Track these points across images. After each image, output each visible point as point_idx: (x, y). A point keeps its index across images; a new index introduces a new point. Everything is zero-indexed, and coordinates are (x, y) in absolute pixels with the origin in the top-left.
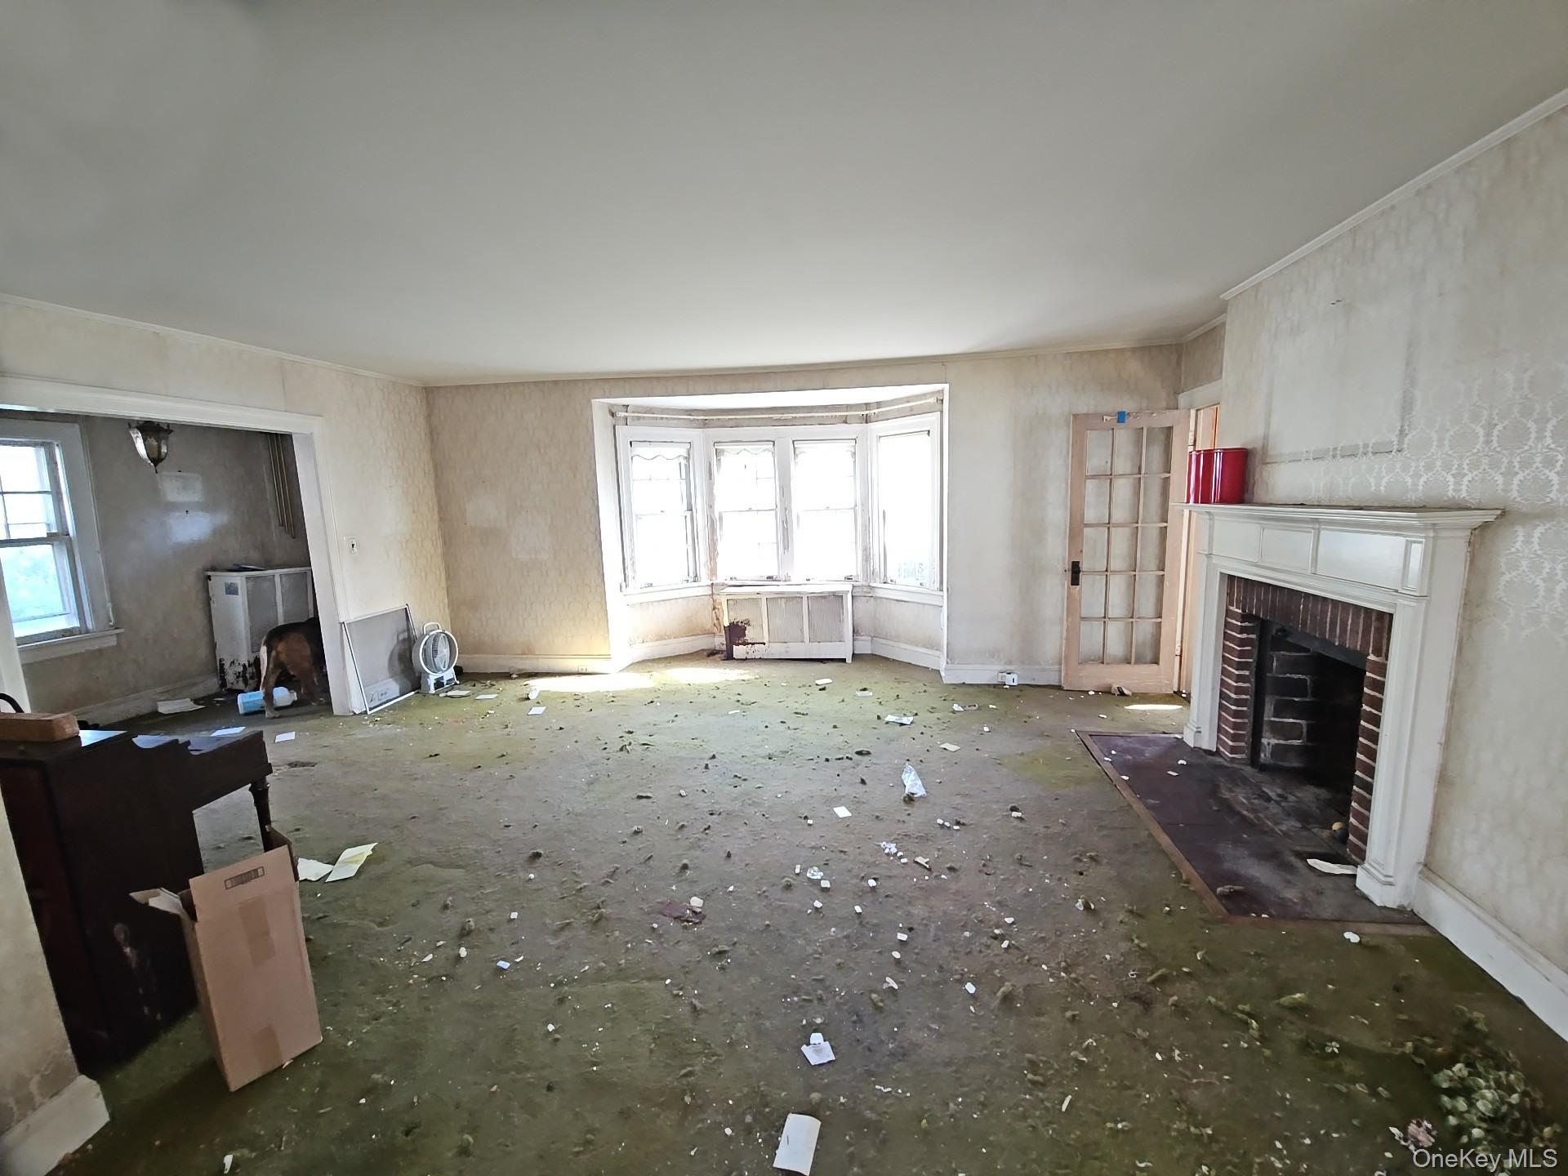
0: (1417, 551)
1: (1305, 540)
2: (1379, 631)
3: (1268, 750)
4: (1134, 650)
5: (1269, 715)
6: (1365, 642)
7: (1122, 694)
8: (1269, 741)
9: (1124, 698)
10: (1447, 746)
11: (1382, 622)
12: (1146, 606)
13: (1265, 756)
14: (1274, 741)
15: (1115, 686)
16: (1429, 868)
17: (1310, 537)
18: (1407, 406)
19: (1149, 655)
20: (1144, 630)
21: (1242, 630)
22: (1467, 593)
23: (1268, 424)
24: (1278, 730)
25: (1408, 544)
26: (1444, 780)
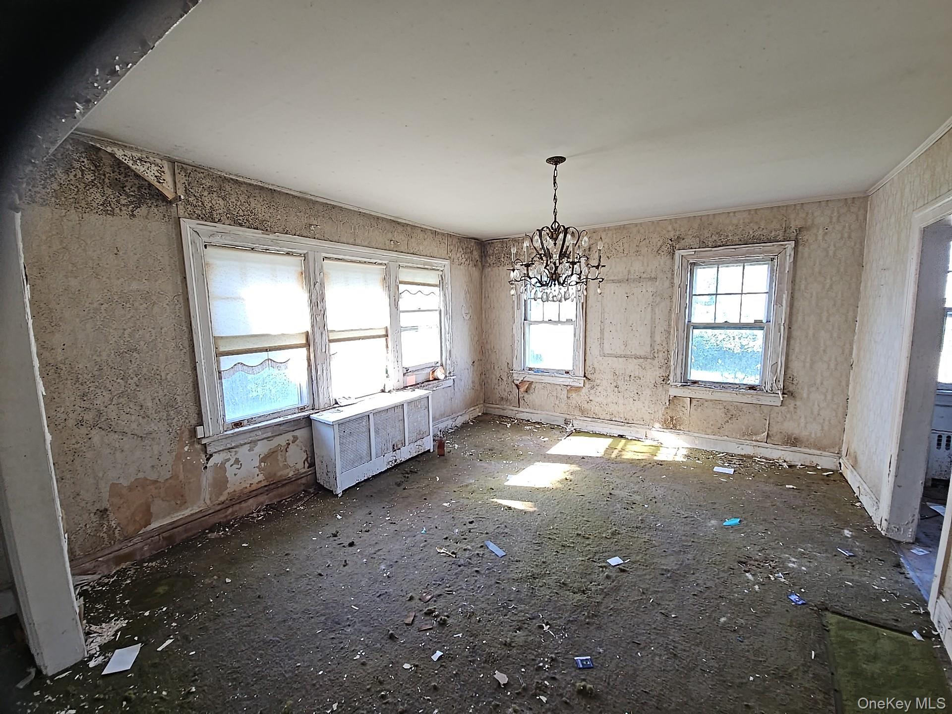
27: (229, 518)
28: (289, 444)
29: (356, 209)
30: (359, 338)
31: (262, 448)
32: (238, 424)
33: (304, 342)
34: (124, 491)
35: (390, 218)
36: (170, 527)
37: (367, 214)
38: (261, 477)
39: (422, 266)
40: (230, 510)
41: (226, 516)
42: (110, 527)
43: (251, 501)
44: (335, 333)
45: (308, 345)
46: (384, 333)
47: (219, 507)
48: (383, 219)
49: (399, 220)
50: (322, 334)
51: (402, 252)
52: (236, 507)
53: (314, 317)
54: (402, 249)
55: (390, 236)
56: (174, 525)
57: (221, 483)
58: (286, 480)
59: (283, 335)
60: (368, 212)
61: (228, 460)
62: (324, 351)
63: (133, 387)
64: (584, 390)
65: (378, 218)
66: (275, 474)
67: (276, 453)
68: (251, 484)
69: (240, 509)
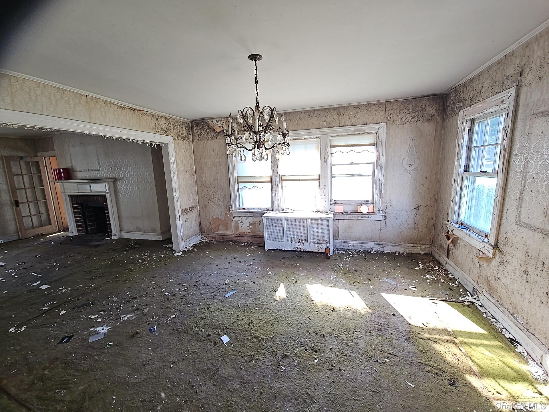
0: (107, 185)
1: (87, 186)
2: (105, 199)
3: (90, 230)
4: (43, 223)
5: (88, 224)
6: (103, 201)
7: (43, 235)
8: (89, 228)
9: (43, 236)
10: (118, 212)
11: (105, 197)
12: (42, 210)
13: (89, 232)
14: (90, 228)
15: (40, 234)
16: (121, 231)
17: (88, 185)
18: (99, 163)
19: (48, 223)
20: (44, 217)
21: (77, 207)
22: (114, 190)
23: (72, 164)
24: (91, 226)
25: (105, 184)
26: (119, 217)
27: (238, 240)
28: (260, 222)
29: (299, 110)
30: (299, 180)
31: (250, 220)
32: (244, 209)
33: (270, 180)
34: (215, 220)
35: (324, 108)
36: (223, 235)
37: (307, 111)
38: (250, 231)
39: (353, 133)
40: (239, 238)
41: (238, 239)
42: (211, 228)
43: (245, 238)
44: (285, 177)
45: (271, 181)
46: (317, 178)
47: (236, 235)
48: (318, 110)
49: (331, 107)
50: (276, 177)
51: (333, 127)
52: (241, 238)
53: (273, 169)
54: (334, 125)
55: (323, 119)
56: (224, 235)
57: (237, 228)
58: (258, 236)
59: (261, 177)
60: (306, 109)
61: (239, 220)
62: (277, 185)
63: (216, 190)
64: (494, 263)
65: (314, 110)
66: (255, 232)
67: (255, 224)
68: (246, 232)
69: (242, 239)
